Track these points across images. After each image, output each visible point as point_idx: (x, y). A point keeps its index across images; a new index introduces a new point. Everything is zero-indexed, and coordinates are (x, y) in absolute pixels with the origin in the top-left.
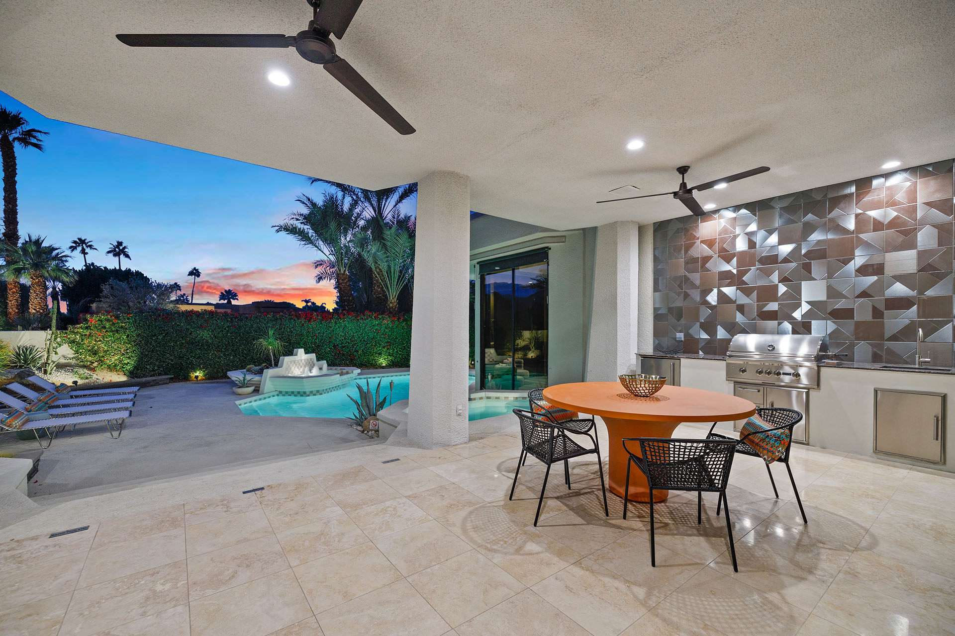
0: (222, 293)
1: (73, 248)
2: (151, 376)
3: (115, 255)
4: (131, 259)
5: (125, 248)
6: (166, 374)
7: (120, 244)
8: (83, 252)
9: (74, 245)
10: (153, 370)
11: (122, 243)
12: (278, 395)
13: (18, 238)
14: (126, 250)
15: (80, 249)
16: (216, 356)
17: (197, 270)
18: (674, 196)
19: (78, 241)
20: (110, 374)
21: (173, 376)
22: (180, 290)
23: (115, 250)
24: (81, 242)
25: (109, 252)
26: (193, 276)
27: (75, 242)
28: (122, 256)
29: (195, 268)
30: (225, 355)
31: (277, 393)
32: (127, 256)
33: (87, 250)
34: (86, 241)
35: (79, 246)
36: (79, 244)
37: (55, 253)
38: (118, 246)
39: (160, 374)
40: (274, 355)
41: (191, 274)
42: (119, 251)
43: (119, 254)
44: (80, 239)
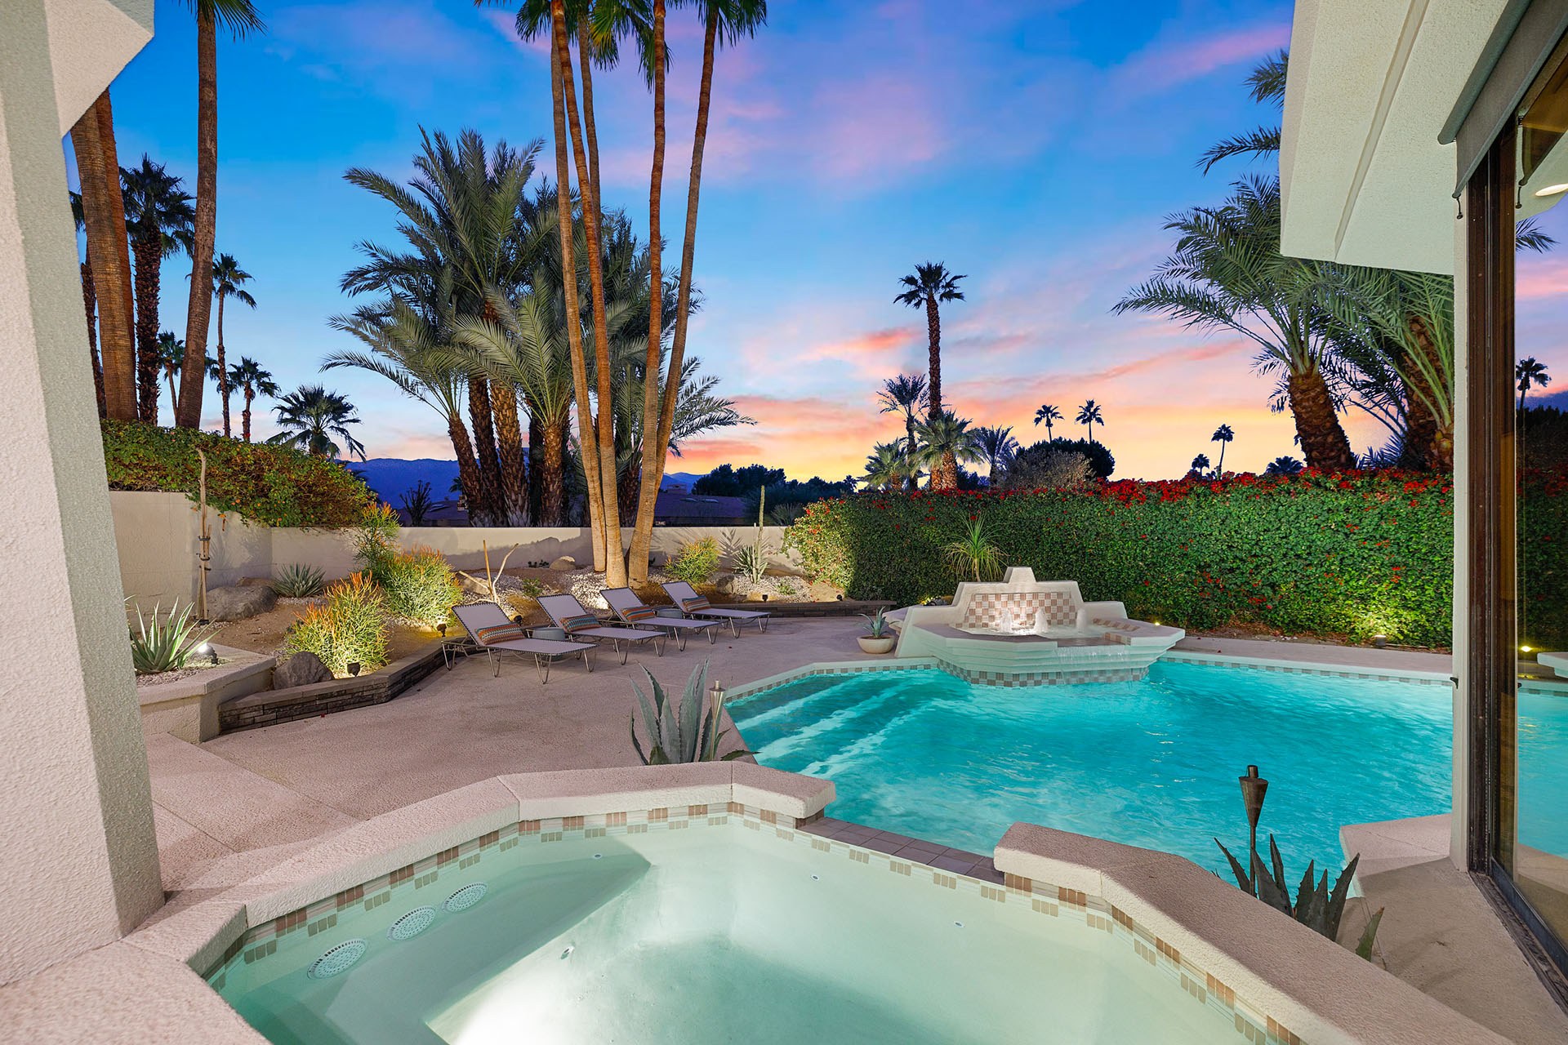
0: (1271, 465)
1: (1037, 421)
3: (1084, 422)
5: (1096, 410)
7: (1091, 404)
8: (1049, 424)
9: (1039, 416)
11: (1092, 402)
12: (936, 667)
14: (1099, 412)
15: (1044, 420)
17: (1227, 430)
19: (1043, 410)
22: (1208, 466)
23: (1085, 415)
24: (1047, 410)
25: (1078, 419)
26: (1222, 440)
27: (1040, 412)
28: (1094, 421)
29: (1224, 426)
32: (1099, 420)
33: (1053, 420)
34: (1052, 409)
35: (1044, 416)
36: (1044, 413)
38: (1088, 409)
41: (1217, 437)
42: (1090, 414)
43: (1089, 420)
44: (1044, 407)
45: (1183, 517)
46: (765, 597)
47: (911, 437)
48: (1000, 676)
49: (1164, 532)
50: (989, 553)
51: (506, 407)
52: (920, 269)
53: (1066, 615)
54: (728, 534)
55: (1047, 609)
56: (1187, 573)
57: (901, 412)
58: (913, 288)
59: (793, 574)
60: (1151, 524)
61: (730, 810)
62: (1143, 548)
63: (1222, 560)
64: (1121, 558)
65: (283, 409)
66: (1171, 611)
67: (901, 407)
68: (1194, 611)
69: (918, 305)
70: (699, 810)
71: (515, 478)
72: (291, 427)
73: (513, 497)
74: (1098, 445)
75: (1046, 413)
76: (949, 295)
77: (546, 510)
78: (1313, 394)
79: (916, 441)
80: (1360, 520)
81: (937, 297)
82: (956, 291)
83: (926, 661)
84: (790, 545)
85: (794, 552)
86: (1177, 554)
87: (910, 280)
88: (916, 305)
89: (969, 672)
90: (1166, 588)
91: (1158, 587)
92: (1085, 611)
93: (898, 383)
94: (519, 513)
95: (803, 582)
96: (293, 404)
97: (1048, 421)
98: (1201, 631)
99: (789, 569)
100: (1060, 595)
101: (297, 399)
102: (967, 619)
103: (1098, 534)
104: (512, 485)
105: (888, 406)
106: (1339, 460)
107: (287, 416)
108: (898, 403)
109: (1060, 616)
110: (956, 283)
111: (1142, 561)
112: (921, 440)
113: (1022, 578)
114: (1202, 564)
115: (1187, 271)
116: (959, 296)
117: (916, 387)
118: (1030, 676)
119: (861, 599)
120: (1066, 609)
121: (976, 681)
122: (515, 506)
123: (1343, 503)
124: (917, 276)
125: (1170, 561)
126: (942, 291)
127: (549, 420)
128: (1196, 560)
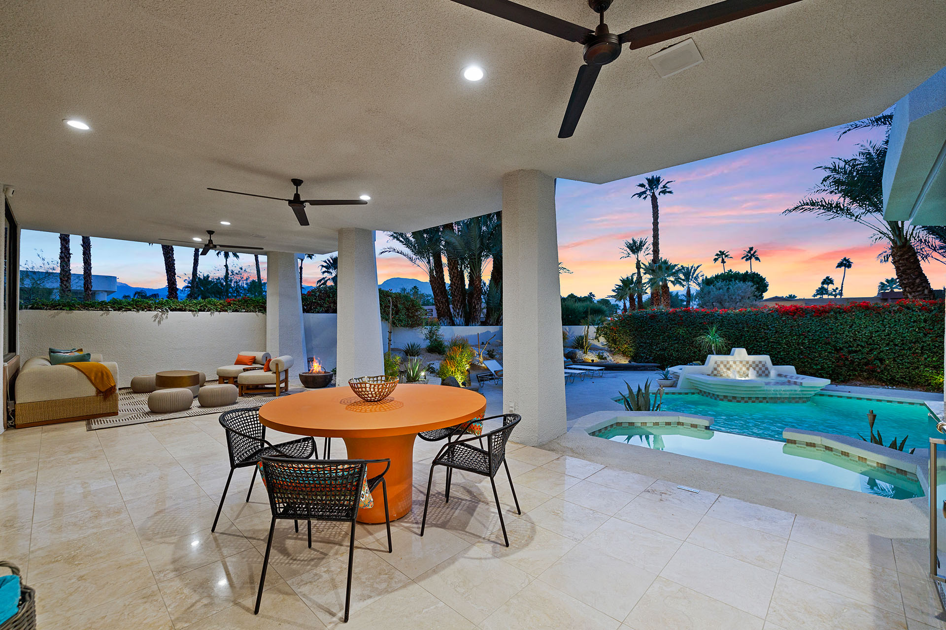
0: (882, 283)
1: (716, 259)
3: (747, 260)
4: (760, 261)
5: (755, 252)
6: (655, 362)
7: (751, 249)
8: (723, 262)
9: (717, 257)
11: (752, 248)
12: (698, 393)
14: (757, 253)
15: (720, 260)
17: (848, 261)
19: (719, 253)
20: (621, 358)
21: (659, 365)
22: (833, 284)
23: (747, 256)
24: (722, 253)
25: (743, 258)
26: (843, 268)
27: (717, 255)
28: (753, 259)
29: (845, 259)
31: (698, 391)
32: (757, 259)
33: (726, 259)
34: (725, 253)
35: (720, 257)
36: (720, 255)
38: (749, 252)
39: (651, 362)
41: (840, 265)
42: (751, 255)
43: (750, 258)
44: (720, 252)
45: (826, 324)
46: (593, 361)
47: (639, 273)
48: (734, 398)
49: (816, 331)
50: (720, 341)
51: (454, 268)
52: (647, 179)
53: (764, 372)
54: (568, 329)
55: (754, 369)
56: (829, 352)
57: (633, 257)
58: (643, 189)
59: (601, 350)
60: (808, 328)
61: (678, 425)
62: (803, 340)
63: (850, 346)
64: (790, 344)
65: (323, 266)
66: (820, 372)
67: (632, 255)
68: (833, 372)
69: (645, 198)
70: (668, 424)
71: (458, 302)
72: (326, 274)
73: (457, 311)
74: (757, 275)
75: (721, 256)
76: (664, 192)
77: (474, 317)
78: (906, 256)
79: (642, 275)
80: (933, 327)
81: (657, 194)
82: (668, 190)
83: (693, 391)
84: (600, 336)
85: (602, 339)
86: (823, 343)
87: (642, 185)
88: (644, 198)
89: (718, 395)
90: (817, 360)
91: (811, 359)
92: (774, 371)
93: (631, 242)
94: (459, 318)
95: (608, 354)
96: (328, 264)
97: (723, 260)
98: (837, 382)
99: (599, 347)
100: (760, 362)
101: (329, 261)
102: (712, 372)
103: (776, 332)
104: (457, 305)
105: (625, 255)
106: (923, 293)
107: (324, 269)
108: (631, 253)
109: (760, 372)
110: (668, 185)
111: (802, 346)
112: (645, 274)
113: (740, 353)
114: (838, 348)
115: (826, 191)
116: (670, 192)
117: (642, 244)
118: (750, 398)
119: (640, 363)
120: (763, 369)
121: (722, 400)
122: (458, 315)
123: (923, 318)
124: (646, 183)
125: (819, 346)
126: (660, 190)
127: (476, 274)
128: (834, 346)
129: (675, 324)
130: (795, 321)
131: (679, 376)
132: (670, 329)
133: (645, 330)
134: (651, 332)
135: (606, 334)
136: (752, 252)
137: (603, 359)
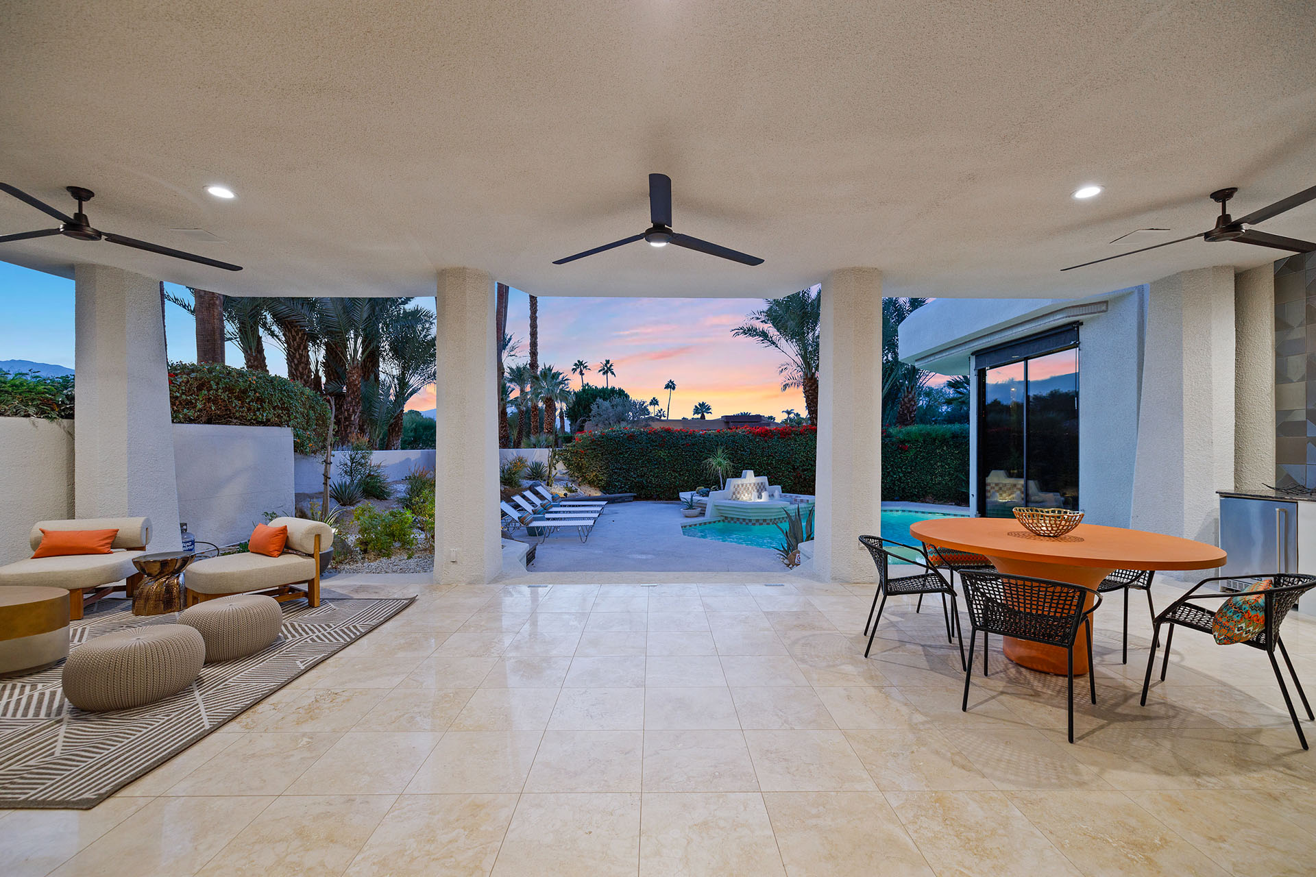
0: (696, 407)
1: (574, 370)
2: (619, 493)
3: (604, 374)
4: (616, 377)
5: (611, 366)
6: (630, 492)
7: (608, 362)
8: (582, 374)
9: (575, 367)
10: (621, 488)
11: (609, 361)
12: (723, 521)
13: (537, 367)
14: (612, 368)
15: (579, 370)
16: (672, 476)
17: (672, 383)
18: (1206, 238)
19: (577, 363)
20: (590, 489)
21: (636, 494)
22: (657, 405)
23: (604, 369)
24: (580, 363)
25: (599, 371)
26: (669, 389)
27: (576, 365)
28: (609, 374)
29: (670, 380)
30: (680, 475)
31: (723, 518)
32: (613, 373)
33: (584, 371)
34: (583, 362)
35: (578, 368)
36: (578, 365)
37: (561, 377)
38: (606, 365)
39: (626, 492)
40: (722, 475)
41: (667, 387)
42: (607, 369)
43: (607, 372)
44: (579, 361)
46: (566, 495)
55: (758, 490)
59: (565, 480)
83: (720, 518)
97: (581, 371)
100: (761, 483)
102: (732, 496)
115: (762, 319)
120: (764, 490)
127: (354, 363)
128: (793, 466)
129: (656, 446)
130: (766, 442)
131: (706, 504)
132: (651, 452)
133: (622, 454)
134: (629, 455)
135: (565, 459)
136: (608, 366)
137: (574, 492)
